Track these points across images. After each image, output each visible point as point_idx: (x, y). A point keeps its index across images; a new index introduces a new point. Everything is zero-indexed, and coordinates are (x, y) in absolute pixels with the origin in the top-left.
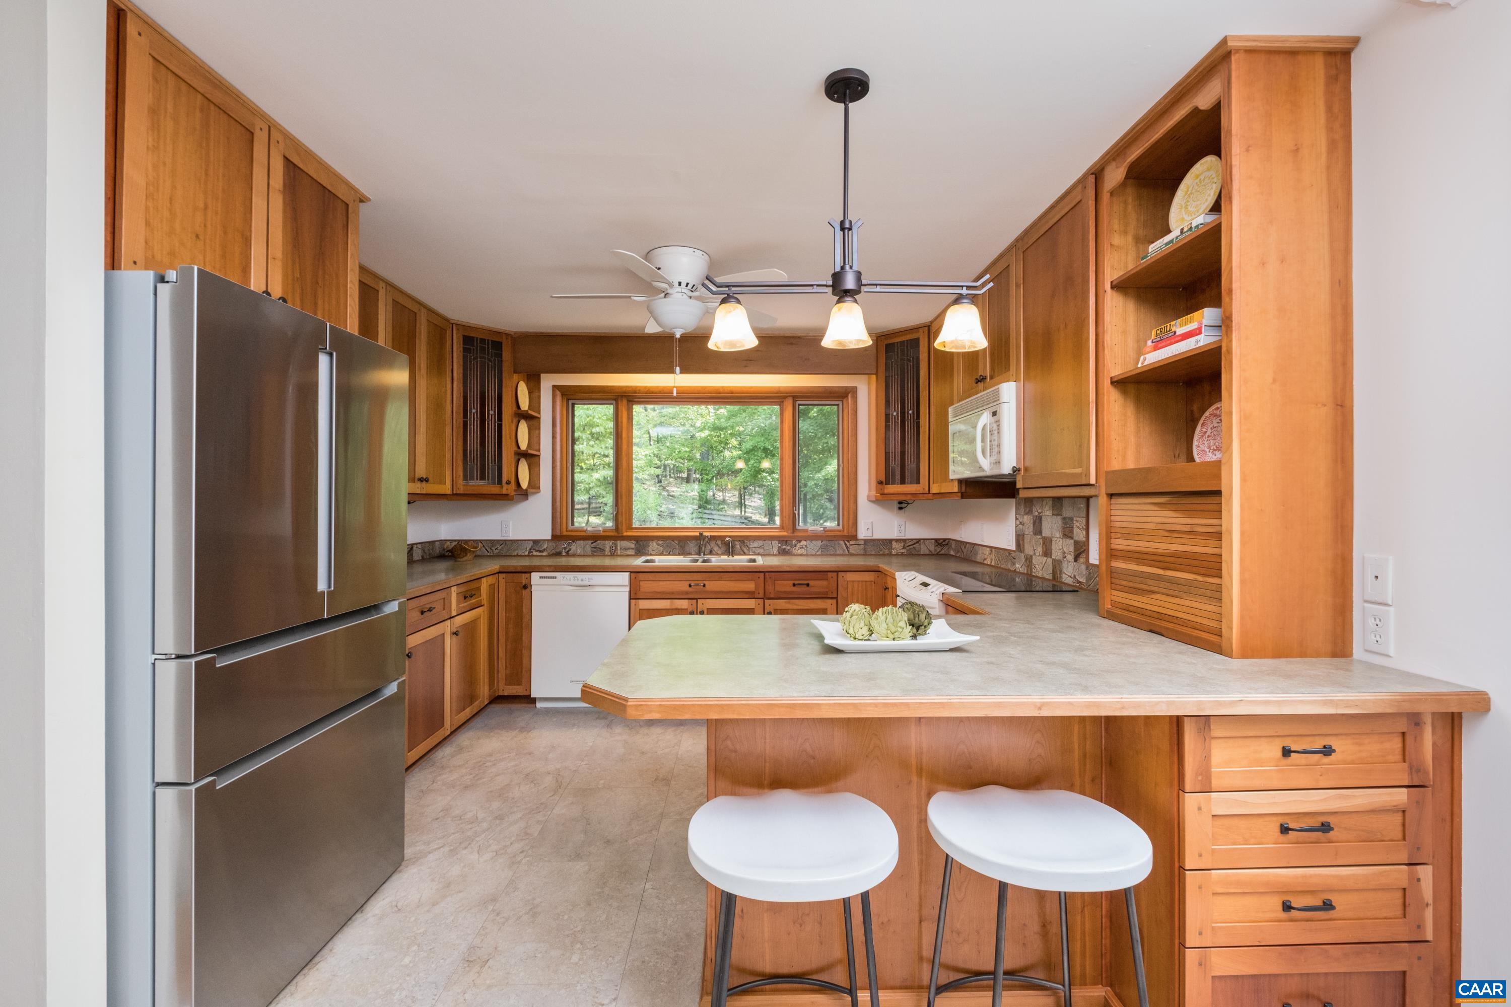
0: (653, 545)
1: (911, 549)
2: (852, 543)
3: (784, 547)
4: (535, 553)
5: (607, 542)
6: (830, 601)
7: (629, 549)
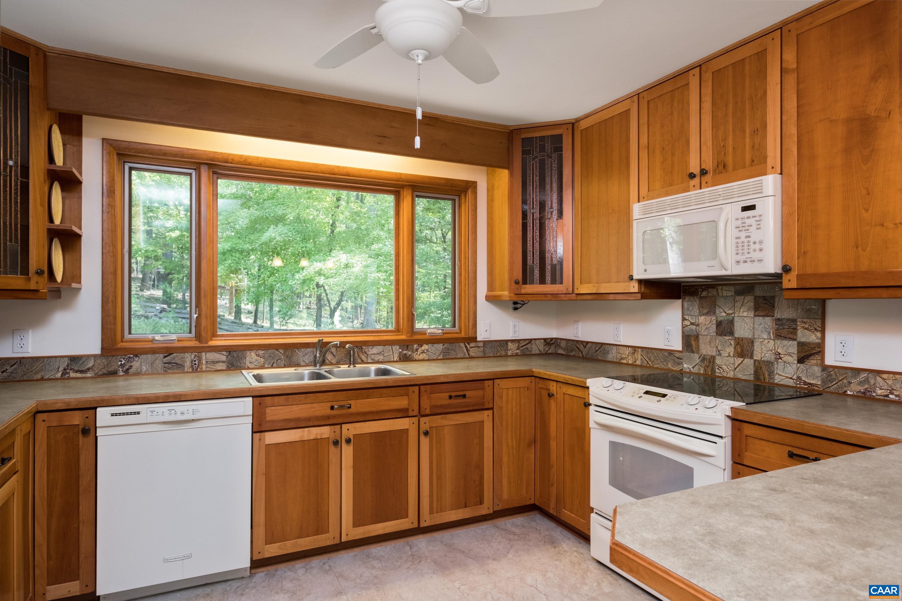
0: (252, 357)
1: (524, 349)
2: (472, 345)
3: (405, 352)
4: (73, 375)
5: (187, 355)
6: (486, 413)
7: (218, 362)
